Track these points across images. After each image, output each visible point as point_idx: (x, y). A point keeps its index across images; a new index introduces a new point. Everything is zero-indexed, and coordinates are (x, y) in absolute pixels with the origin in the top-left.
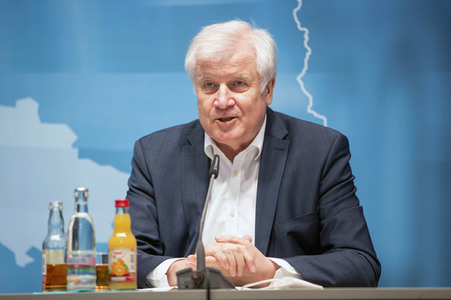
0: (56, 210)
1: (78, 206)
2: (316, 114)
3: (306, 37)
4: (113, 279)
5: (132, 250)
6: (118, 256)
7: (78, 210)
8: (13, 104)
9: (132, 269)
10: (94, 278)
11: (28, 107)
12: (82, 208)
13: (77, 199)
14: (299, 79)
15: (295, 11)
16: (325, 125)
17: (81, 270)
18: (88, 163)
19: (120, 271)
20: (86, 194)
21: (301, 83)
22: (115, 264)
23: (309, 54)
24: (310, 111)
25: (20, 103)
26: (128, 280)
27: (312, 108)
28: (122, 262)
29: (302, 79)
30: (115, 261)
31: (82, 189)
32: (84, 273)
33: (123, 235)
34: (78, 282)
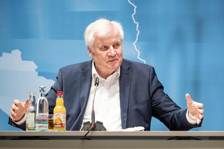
0: (32, 96)
1: (41, 94)
2: (141, 59)
3: (137, 26)
4: (55, 126)
5: (64, 114)
6: (58, 116)
7: (41, 96)
8: (11, 53)
9: (64, 121)
10: (47, 125)
11: (17, 53)
12: (43, 95)
13: (40, 91)
14: (134, 44)
15: (133, 15)
16: (145, 63)
17: (42, 122)
18: (42, 78)
19: (59, 122)
20: (44, 89)
21: (135, 46)
22: (56, 119)
23: (138, 33)
24: (138, 58)
25: (13, 51)
26: (62, 126)
27: (139, 57)
28: (60, 119)
29: (135, 44)
30: (57, 118)
31: (43, 87)
32: (43, 123)
33: (60, 107)
34: (40, 127)
